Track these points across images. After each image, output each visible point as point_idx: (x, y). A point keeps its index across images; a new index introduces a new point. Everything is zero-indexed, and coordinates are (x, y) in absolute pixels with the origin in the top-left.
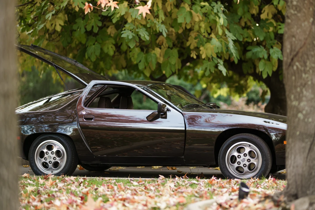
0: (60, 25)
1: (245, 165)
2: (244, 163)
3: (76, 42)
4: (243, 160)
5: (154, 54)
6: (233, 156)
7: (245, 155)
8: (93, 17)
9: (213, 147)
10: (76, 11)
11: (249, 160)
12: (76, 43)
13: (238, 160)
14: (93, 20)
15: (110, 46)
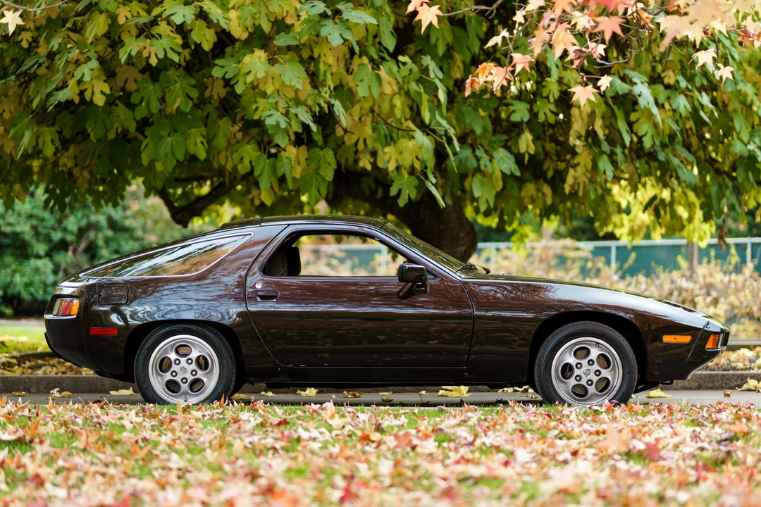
0: (102, 92)
1: (590, 382)
2: (589, 378)
3: (117, 128)
4: (587, 372)
5: (288, 158)
6: (566, 365)
7: (591, 362)
8: (176, 78)
9: (527, 349)
10: (150, 65)
11: (598, 373)
12: (117, 132)
13: (577, 372)
14: (178, 85)
15: (199, 139)
